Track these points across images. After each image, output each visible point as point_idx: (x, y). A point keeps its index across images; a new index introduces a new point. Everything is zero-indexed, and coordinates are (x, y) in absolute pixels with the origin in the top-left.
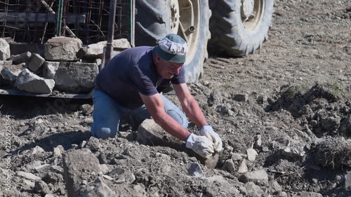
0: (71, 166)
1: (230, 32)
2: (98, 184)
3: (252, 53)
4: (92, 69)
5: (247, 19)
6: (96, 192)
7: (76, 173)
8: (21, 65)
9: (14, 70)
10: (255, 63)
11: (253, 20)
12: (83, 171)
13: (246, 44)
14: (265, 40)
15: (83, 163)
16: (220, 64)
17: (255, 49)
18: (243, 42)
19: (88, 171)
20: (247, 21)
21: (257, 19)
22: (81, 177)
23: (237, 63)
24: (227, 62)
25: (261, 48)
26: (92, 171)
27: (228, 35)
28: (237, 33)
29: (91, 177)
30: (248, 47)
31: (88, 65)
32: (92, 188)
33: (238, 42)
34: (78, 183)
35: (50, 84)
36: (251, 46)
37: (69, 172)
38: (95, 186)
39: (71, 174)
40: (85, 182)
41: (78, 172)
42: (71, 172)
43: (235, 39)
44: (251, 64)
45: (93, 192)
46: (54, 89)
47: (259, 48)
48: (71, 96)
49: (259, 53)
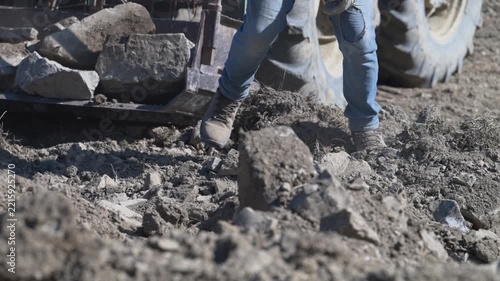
0: (258, 156)
1: (404, 41)
2: (325, 181)
3: (443, 81)
4: (176, 44)
5: (433, 11)
6: (322, 195)
7: (269, 170)
8: (22, 44)
9: (9, 54)
10: (455, 94)
11: (445, 12)
12: (283, 165)
13: (433, 65)
14: (468, 55)
15: (280, 152)
16: (383, 96)
17: (449, 74)
18: (428, 62)
19: (292, 167)
20: (434, 15)
21: (453, 10)
22: (278, 177)
23: (419, 95)
24: (396, 94)
25: (460, 71)
26: (299, 167)
27: (400, 47)
28: (417, 42)
29: (298, 178)
30: (438, 70)
31: (168, 38)
32: (315, 187)
33: (418, 61)
34: (273, 187)
35: (90, 79)
36: (444, 68)
37: (256, 166)
38: (320, 184)
39: (258, 171)
40: (287, 186)
41: (272, 168)
42: (258, 166)
43: (414, 55)
44: (446, 97)
45: (317, 195)
46: (98, 91)
47: (456, 71)
48: (133, 106)
49: (457, 81)
